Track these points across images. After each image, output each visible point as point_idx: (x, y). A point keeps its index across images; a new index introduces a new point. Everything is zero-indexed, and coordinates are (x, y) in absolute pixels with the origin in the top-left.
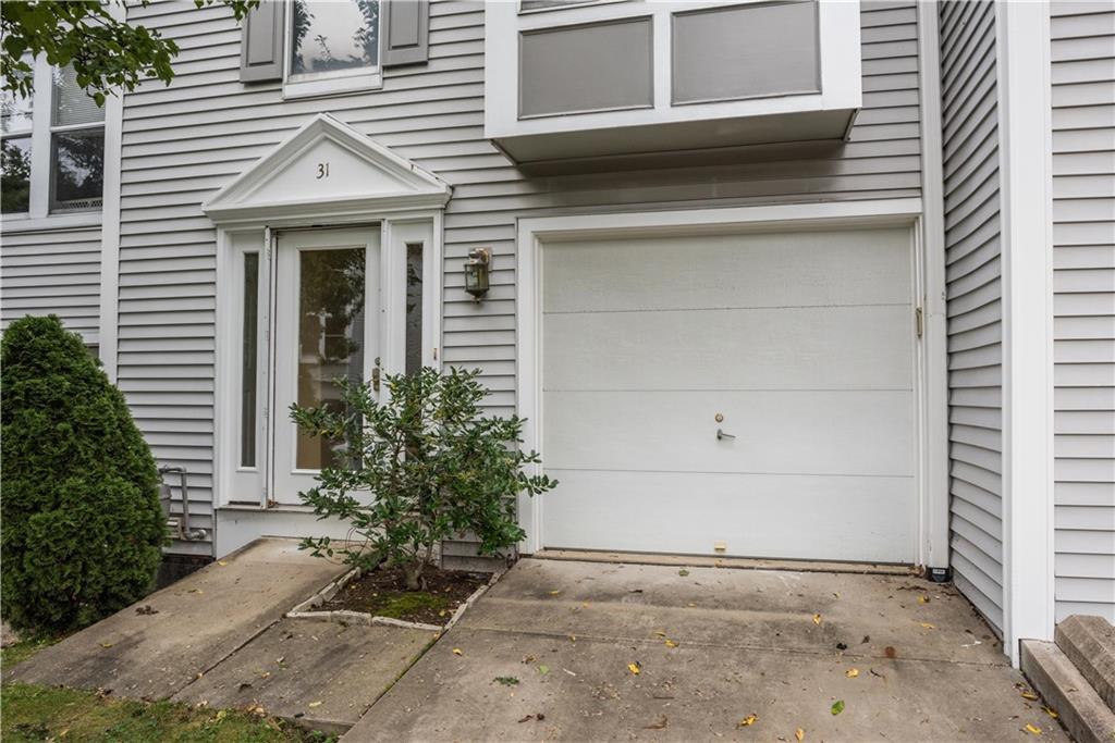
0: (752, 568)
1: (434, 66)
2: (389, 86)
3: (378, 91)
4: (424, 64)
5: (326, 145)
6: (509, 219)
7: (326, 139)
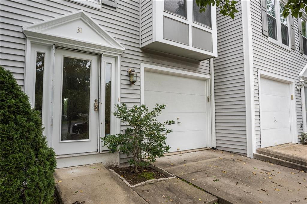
0: (187, 153)
1: (118, 10)
2: (103, 10)
3: (100, 10)
4: (115, 8)
5: (81, 22)
6: (139, 62)
7: (81, 19)
